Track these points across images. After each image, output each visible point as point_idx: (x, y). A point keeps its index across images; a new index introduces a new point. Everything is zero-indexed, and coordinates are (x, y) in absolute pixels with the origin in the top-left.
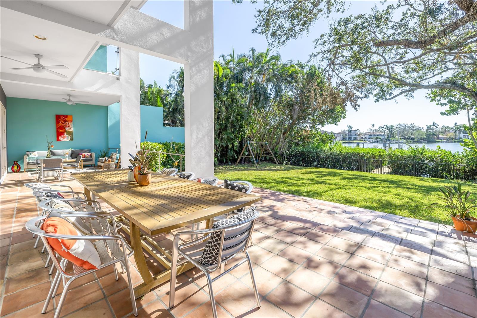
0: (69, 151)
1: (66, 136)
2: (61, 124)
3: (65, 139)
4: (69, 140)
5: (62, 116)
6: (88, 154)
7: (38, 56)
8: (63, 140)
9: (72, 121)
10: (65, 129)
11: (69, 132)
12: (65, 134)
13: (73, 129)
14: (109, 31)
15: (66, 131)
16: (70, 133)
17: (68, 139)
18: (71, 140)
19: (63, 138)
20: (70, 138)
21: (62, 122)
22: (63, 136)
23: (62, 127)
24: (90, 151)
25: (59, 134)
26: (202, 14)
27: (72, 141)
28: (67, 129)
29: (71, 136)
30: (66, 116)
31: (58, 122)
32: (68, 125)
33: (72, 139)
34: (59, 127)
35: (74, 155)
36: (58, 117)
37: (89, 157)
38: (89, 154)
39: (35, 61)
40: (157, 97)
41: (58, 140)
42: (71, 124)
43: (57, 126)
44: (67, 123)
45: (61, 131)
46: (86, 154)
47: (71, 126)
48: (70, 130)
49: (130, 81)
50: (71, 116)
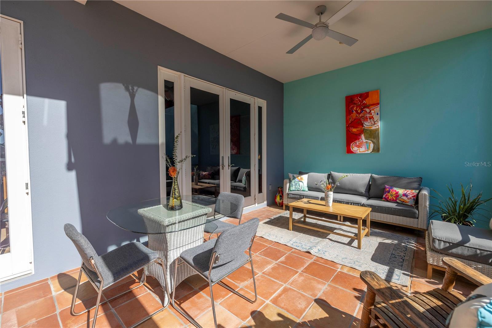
1: (364, 140)
2: (354, 115)
3: (362, 150)
4: (369, 152)
5: (357, 96)
6: (409, 192)
8: (358, 152)
9: (378, 104)
10: (363, 126)
11: (371, 131)
12: (363, 136)
13: (380, 125)
15: (364, 131)
16: (373, 135)
17: (368, 149)
18: (373, 150)
19: (359, 147)
20: (372, 146)
21: (356, 111)
22: (358, 142)
23: (358, 123)
24: (420, 183)
25: (351, 139)
28: (367, 124)
29: (375, 141)
30: (365, 96)
31: (349, 112)
32: (368, 115)
33: (376, 149)
34: (352, 122)
35: (373, 191)
36: (350, 101)
37: (411, 202)
38: (412, 193)
41: (349, 151)
43: (347, 121)
44: (368, 110)
45: (354, 130)
46: (401, 191)
47: (376, 117)
48: (374, 128)
50: (377, 92)
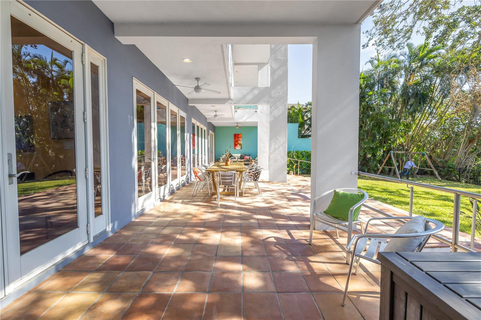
0: (239, 155)
2: (236, 139)
3: (238, 148)
7: (216, 111)
9: (241, 137)
10: (238, 142)
12: (238, 145)
13: (242, 142)
14: (230, 101)
15: (238, 143)
16: (240, 145)
20: (240, 147)
22: (237, 146)
24: (249, 155)
25: (235, 145)
26: (279, 72)
27: (241, 149)
30: (238, 135)
31: (235, 138)
32: (239, 140)
33: (241, 148)
34: (236, 141)
35: (242, 157)
36: (235, 135)
38: (249, 157)
39: (214, 114)
40: (298, 114)
41: (235, 149)
42: (241, 139)
43: (234, 140)
44: (239, 138)
45: (236, 143)
46: (247, 157)
47: (241, 140)
48: (240, 143)
49: (263, 111)
50: (241, 134)
